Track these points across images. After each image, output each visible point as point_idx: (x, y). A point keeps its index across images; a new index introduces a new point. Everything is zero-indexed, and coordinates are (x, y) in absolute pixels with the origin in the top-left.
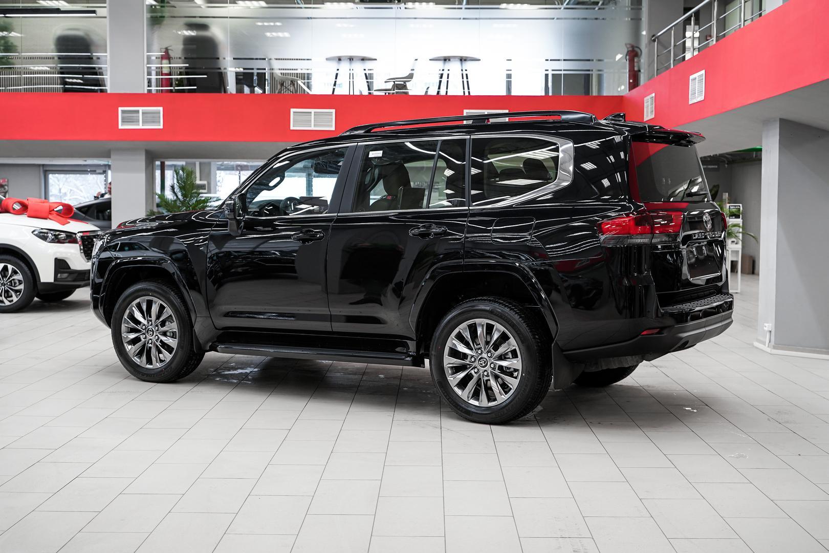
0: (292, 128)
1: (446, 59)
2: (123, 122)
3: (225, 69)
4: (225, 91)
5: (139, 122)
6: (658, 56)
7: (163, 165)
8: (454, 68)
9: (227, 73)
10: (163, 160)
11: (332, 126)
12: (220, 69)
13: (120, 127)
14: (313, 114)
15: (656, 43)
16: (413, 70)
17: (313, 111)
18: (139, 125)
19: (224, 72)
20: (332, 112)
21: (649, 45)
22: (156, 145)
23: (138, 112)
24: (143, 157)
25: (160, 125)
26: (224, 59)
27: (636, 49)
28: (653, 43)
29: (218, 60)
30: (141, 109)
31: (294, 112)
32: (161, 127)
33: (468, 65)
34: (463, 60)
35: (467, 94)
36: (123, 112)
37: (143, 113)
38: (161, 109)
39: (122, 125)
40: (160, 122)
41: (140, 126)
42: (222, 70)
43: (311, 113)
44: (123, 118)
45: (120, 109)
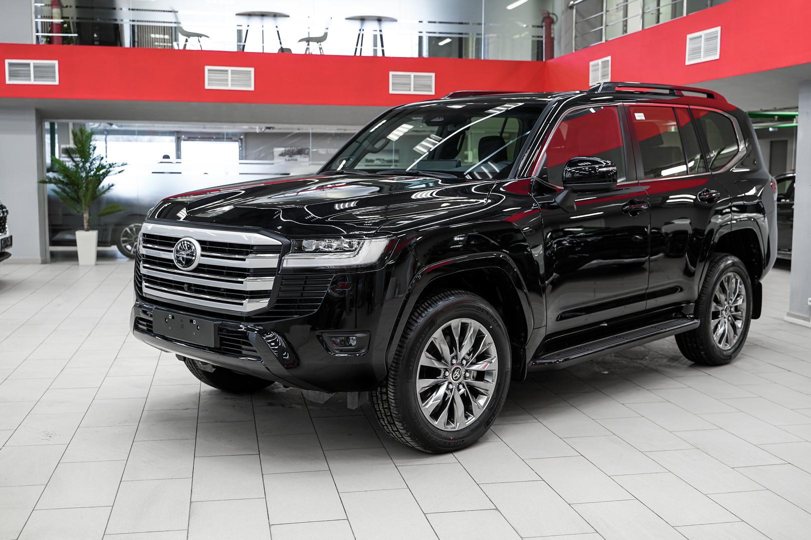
0: (207, 87)
1: (363, 19)
2: (10, 76)
3: (122, 20)
4: (121, 45)
5: (30, 76)
6: (576, 23)
7: (52, 125)
8: (371, 28)
9: (122, 25)
10: (53, 121)
11: (250, 86)
12: (116, 20)
13: (8, 82)
14: (230, 72)
15: (574, 11)
16: (328, 29)
17: (230, 69)
18: (30, 80)
19: (121, 25)
20: (250, 71)
21: (566, 11)
22: (48, 103)
23: (28, 65)
24: (34, 117)
25: (55, 81)
26: (121, 9)
27: (551, 16)
28: (569, 11)
29: (114, 11)
30: (32, 62)
31: (209, 70)
32: (57, 83)
33: (385, 26)
34: (379, 20)
35: (380, 54)
36: (11, 65)
37: (35, 67)
38: (56, 62)
39: (9, 80)
40: (54, 77)
41: (32, 82)
42: (119, 22)
43: (227, 71)
44: (10, 72)
45: (7, 61)
